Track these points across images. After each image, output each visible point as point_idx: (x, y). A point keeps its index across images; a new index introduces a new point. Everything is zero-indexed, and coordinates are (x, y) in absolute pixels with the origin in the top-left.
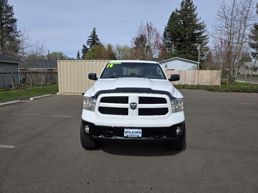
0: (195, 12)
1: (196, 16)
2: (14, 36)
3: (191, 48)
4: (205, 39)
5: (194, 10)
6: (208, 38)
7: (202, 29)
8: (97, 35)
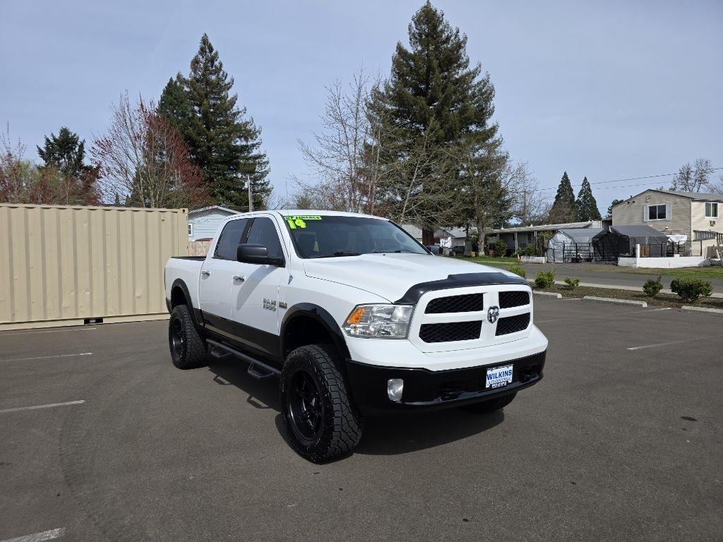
0: (231, 94)
1: (233, 102)
3: (228, 183)
4: (259, 163)
5: (228, 87)
6: (268, 162)
7: (252, 138)
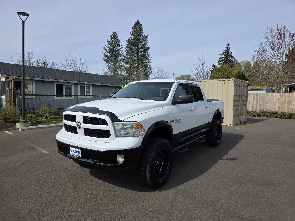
2: (147, 62)
8: (231, 52)
